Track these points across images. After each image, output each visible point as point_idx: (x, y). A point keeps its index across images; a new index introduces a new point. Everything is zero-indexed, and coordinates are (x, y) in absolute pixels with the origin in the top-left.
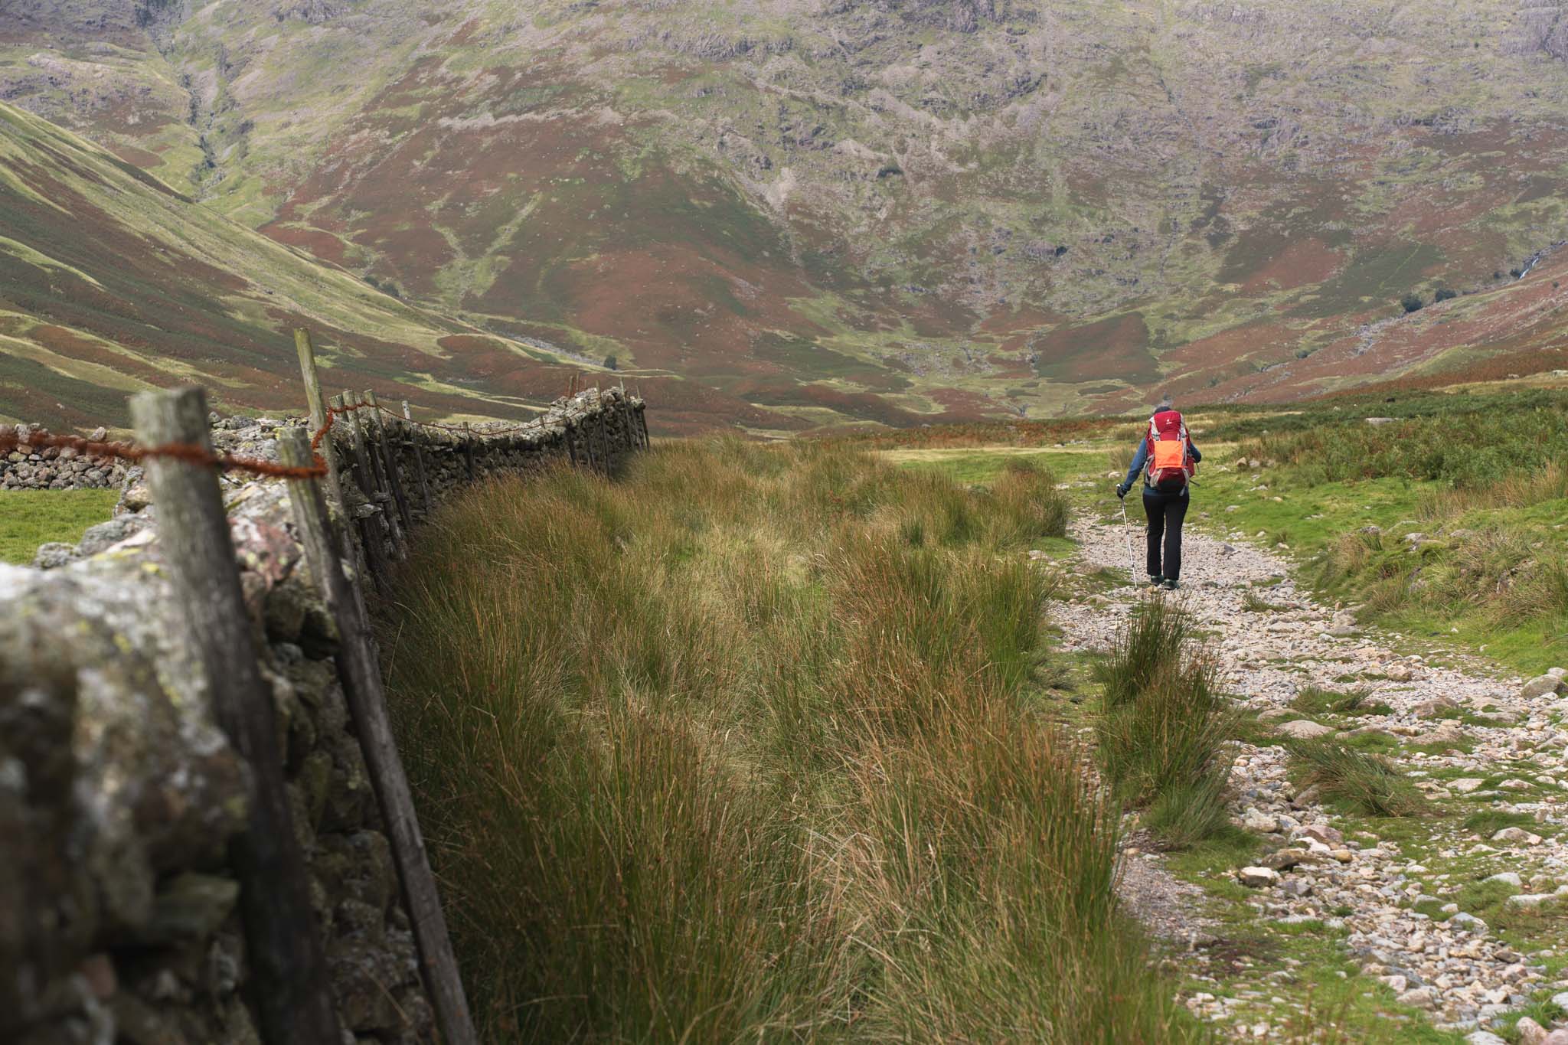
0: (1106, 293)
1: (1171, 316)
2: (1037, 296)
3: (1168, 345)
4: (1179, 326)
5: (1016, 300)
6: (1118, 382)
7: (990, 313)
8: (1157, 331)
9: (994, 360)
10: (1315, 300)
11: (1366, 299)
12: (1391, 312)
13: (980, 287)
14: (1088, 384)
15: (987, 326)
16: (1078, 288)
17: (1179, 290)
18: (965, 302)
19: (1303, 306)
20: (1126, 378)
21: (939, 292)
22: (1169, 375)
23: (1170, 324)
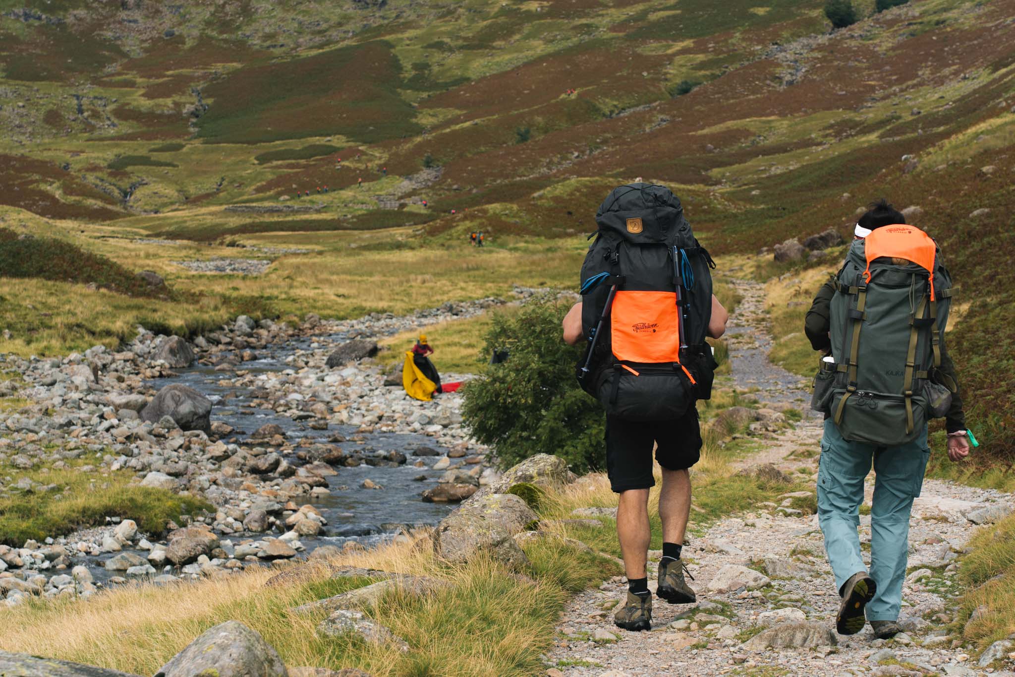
0: (335, 19)
1: (440, 46)
2: (225, 26)
3: (435, 86)
4: (453, 59)
5: (191, 33)
6: (338, 141)
7: (146, 50)
8: (416, 66)
9: (123, 113)
10: (674, 16)
11: (761, 11)
12: (811, 26)
13: (137, 15)
14: (279, 145)
15: (133, 65)
16: (291, 15)
17: (450, 12)
18: (109, 34)
19: (658, 24)
20: (351, 134)
21: (70, 20)
22: (434, 128)
23: (437, 56)
